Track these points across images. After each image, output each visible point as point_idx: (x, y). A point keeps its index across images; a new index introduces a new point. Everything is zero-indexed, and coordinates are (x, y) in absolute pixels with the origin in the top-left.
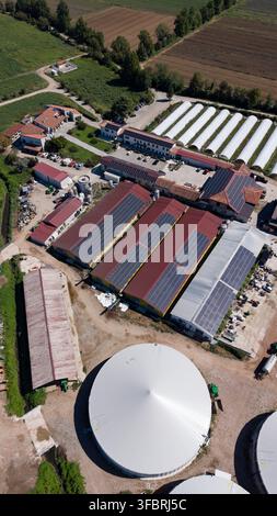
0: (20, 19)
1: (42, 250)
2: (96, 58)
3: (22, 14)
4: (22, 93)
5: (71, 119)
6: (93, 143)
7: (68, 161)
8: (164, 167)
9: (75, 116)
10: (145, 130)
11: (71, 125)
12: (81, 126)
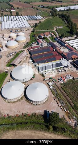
0: (60, 18)
1: (28, 51)
2: (68, 27)
3: (61, 17)
4: (48, 30)
5: (51, 35)
6: (52, 40)
7: (44, 41)
8: (62, 47)
9: (52, 35)
10: (65, 41)
11: (51, 36)
12: (52, 37)
